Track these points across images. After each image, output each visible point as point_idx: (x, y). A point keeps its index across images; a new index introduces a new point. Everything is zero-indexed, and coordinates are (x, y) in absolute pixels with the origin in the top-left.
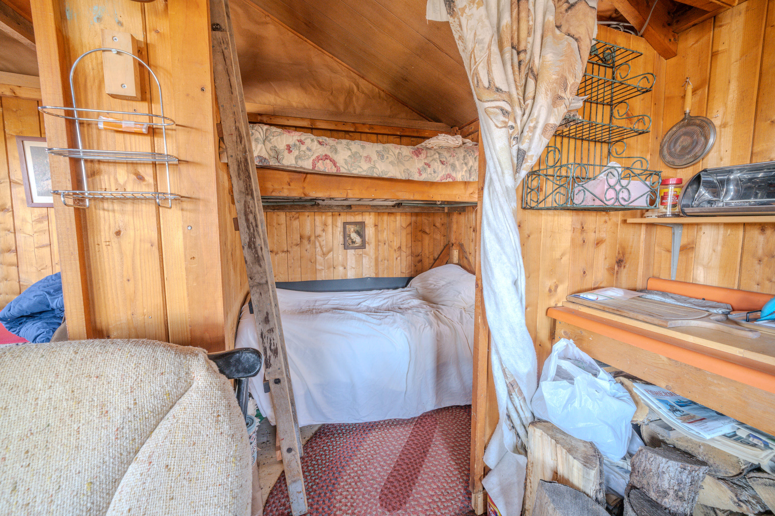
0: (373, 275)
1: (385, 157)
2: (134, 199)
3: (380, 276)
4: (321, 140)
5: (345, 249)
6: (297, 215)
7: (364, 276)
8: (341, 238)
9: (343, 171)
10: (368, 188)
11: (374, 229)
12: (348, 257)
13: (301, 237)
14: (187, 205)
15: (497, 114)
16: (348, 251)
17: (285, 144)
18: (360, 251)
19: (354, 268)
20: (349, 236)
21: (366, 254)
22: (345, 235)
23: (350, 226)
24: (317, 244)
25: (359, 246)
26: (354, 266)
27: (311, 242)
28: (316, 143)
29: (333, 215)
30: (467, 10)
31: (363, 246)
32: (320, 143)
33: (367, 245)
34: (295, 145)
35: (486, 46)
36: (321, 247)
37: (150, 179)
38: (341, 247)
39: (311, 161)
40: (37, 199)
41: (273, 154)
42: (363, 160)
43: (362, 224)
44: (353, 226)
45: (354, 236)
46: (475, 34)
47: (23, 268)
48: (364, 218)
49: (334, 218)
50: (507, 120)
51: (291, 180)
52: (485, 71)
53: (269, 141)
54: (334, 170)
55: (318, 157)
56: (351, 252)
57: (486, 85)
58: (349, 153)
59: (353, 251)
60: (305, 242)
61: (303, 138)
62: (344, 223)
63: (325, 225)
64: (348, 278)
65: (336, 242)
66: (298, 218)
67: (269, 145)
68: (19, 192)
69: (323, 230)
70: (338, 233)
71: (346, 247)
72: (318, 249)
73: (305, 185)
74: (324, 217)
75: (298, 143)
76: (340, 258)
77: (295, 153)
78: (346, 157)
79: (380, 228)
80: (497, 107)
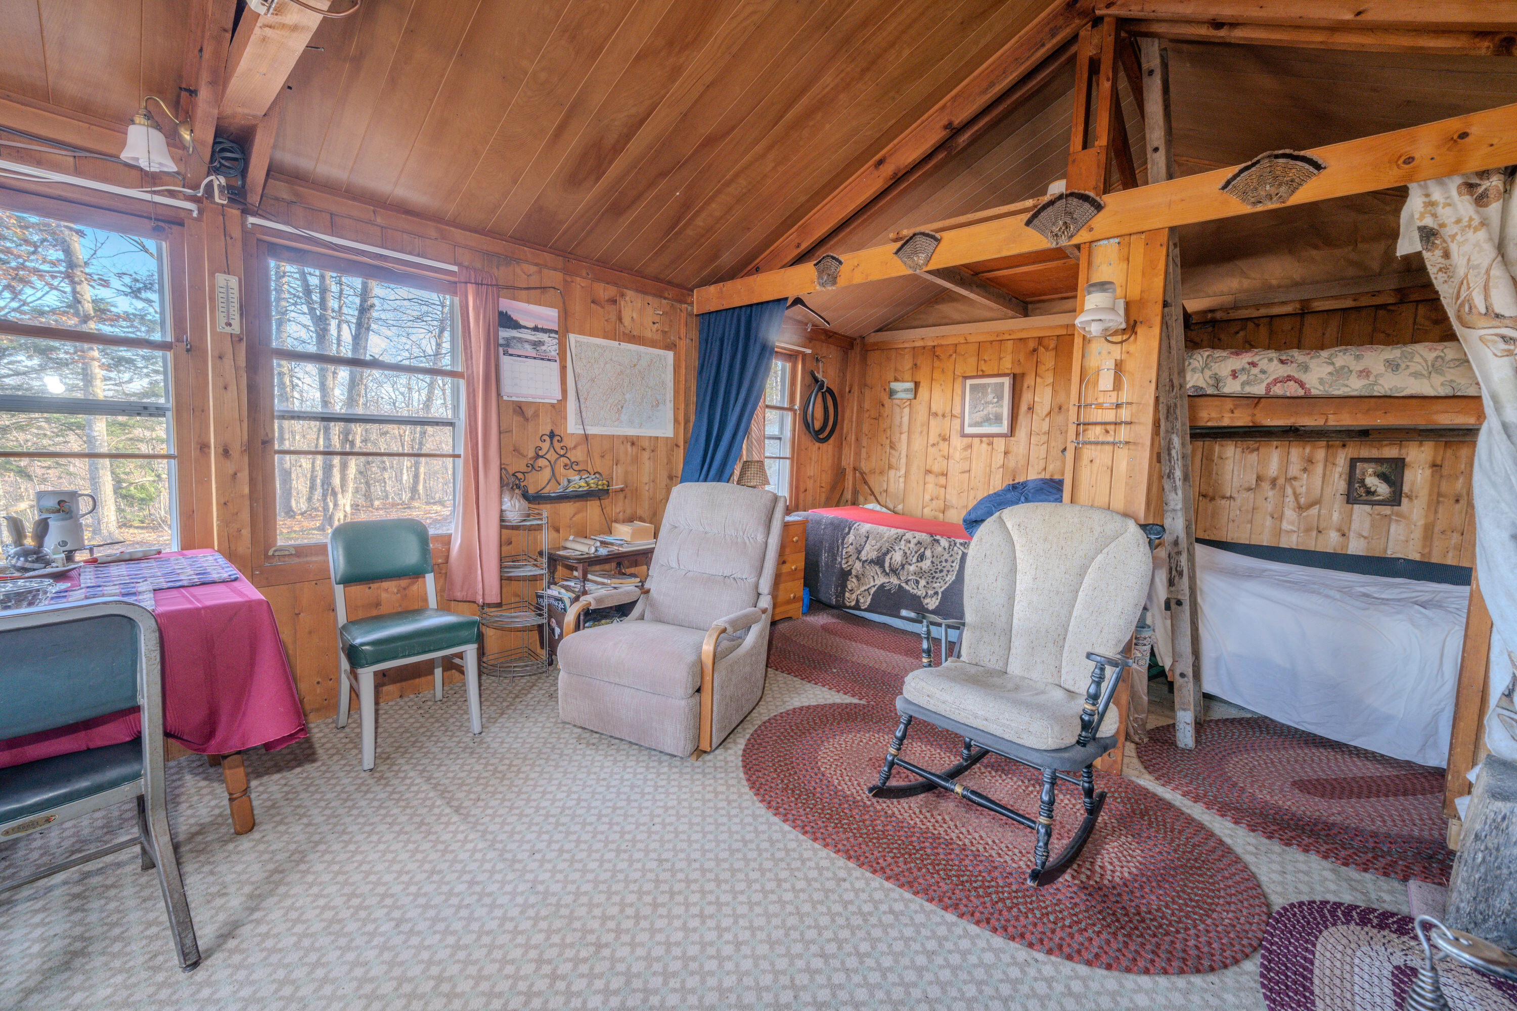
0: (1417, 557)
1: (1403, 366)
2: (1103, 443)
3: (1434, 560)
4: (1284, 358)
5: (1348, 502)
6: (1256, 445)
7: (1389, 554)
8: (1342, 486)
9: (1314, 392)
10: (1368, 410)
11: (1428, 472)
12: (1354, 517)
13: (1259, 479)
14: (1132, 447)
15: (1496, 342)
16: (1356, 506)
17: (1229, 369)
18: (1387, 510)
19: (1365, 538)
20: (1362, 482)
21: (1399, 515)
22: (1352, 478)
23: (1366, 465)
24: (1289, 491)
25: (1383, 501)
26: (1365, 534)
27: (1278, 487)
28: (1276, 362)
29: (1328, 447)
30: (1458, 237)
31: (1395, 499)
32: (1282, 362)
33: (1405, 501)
34: (1243, 369)
35: (1483, 271)
36: (1296, 495)
37: (1112, 433)
38: (1340, 500)
39: (1264, 385)
40: (968, 430)
41: (1211, 382)
42: (1354, 376)
43: (1399, 464)
44: (1373, 465)
45: (1372, 481)
46: (1469, 260)
47: (949, 489)
48: (1404, 451)
49: (1330, 451)
50: (1512, 347)
51: (1236, 406)
52: (1482, 297)
53: (1210, 369)
54: (1301, 392)
55: (1275, 380)
56: (1360, 510)
57: (1483, 311)
58: (1330, 369)
59: (1367, 508)
60: (1266, 486)
61: (1256, 359)
62: (1352, 459)
63: (1310, 461)
64: (1349, 552)
65: (1328, 491)
66: (1258, 449)
67: (1208, 373)
68: (957, 423)
69: (1305, 470)
70: (1337, 476)
71: (1351, 498)
72: (1290, 499)
73: (1256, 412)
74: (1308, 450)
75: (1247, 366)
76: (1336, 516)
77: (1243, 378)
78: (1323, 375)
79: (1445, 471)
80: (1496, 335)
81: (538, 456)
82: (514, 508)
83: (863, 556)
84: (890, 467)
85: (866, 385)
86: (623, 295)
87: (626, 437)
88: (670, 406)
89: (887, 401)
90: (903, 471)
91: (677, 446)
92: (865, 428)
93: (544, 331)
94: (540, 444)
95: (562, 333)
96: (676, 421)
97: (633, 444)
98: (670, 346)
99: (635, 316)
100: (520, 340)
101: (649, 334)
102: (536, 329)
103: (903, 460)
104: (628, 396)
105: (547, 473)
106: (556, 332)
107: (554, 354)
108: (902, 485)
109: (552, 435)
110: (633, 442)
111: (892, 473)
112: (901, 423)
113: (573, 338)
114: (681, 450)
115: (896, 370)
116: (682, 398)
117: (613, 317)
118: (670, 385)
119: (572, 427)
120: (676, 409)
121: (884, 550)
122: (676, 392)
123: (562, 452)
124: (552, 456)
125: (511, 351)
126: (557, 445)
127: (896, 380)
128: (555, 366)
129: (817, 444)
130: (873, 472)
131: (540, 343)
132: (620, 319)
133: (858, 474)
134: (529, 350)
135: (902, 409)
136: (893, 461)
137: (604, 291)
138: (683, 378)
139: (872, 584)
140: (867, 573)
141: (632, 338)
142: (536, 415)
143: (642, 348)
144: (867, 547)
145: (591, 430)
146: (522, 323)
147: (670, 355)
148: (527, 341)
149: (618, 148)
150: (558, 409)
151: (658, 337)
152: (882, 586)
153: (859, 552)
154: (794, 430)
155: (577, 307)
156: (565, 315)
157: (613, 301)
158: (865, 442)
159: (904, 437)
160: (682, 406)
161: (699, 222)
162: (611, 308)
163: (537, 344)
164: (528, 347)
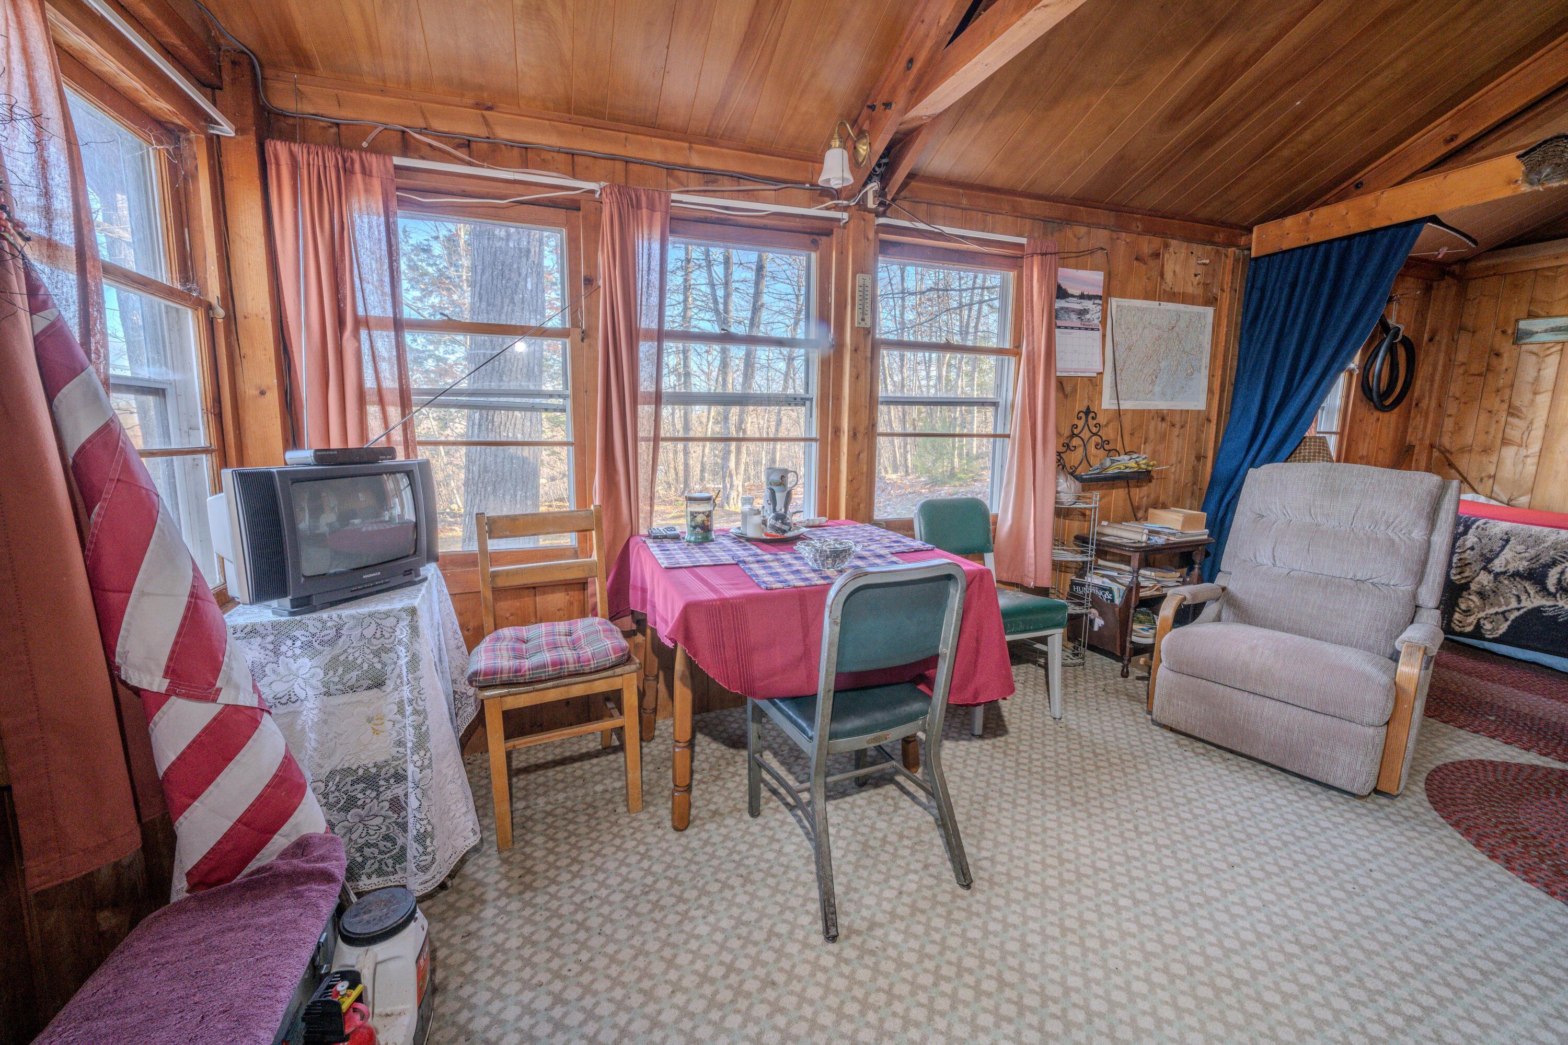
81: (1073, 435)
82: (1068, 489)
83: (1498, 565)
84: (1505, 442)
85: (1462, 328)
86: (1166, 246)
87: (1158, 412)
88: (1205, 372)
89: (1506, 347)
90: (1535, 448)
91: (1209, 420)
92: (1455, 388)
93: (1090, 297)
94: (1076, 421)
95: (1103, 299)
96: (1210, 391)
97: (1163, 419)
98: (1210, 301)
99: (1178, 269)
100: (1067, 310)
101: (1190, 290)
102: (1082, 297)
103: (1538, 432)
104: (1163, 364)
105: (1080, 452)
106: (1100, 297)
107: (1096, 322)
108: (1530, 468)
109: (1088, 412)
110: (1162, 416)
111: (1509, 453)
112: (1537, 379)
113: (1114, 302)
114: (1213, 426)
115: (1532, 301)
116: (1219, 362)
117: (1155, 274)
118: (1207, 347)
119: (1107, 403)
120: (1211, 376)
121: (1545, 559)
122: (1213, 357)
123: (1094, 430)
124: (1086, 434)
125: (1059, 323)
126: (1090, 422)
127: (1531, 315)
128: (1097, 335)
129: (1377, 414)
130: (1466, 450)
131: (1085, 312)
132: (1162, 275)
133: (1436, 453)
134: (1074, 320)
135: (1540, 357)
136: (1514, 434)
137: (1147, 245)
138: (1222, 338)
139: (1514, 604)
140: (1502, 589)
141: (1173, 297)
142: (1075, 390)
143: (1181, 307)
144: (1507, 554)
145: (1126, 405)
146: (1070, 291)
147: (1210, 311)
148: (1073, 311)
149: (1248, 64)
150: (1094, 382)
151: (1199, 291)
152: (1538, 610)
153: (1490, 560)
154: (1348, 396)
155: (1120, 266)
156: (1109, 277)
157: (1156, 255)
158: (1452, 407)
159: (1543, 400)
160: (1219, 373)
161: (1307, 136)
162: (1152, 263)
163: (1082, 313)
164: (1074, 316)
